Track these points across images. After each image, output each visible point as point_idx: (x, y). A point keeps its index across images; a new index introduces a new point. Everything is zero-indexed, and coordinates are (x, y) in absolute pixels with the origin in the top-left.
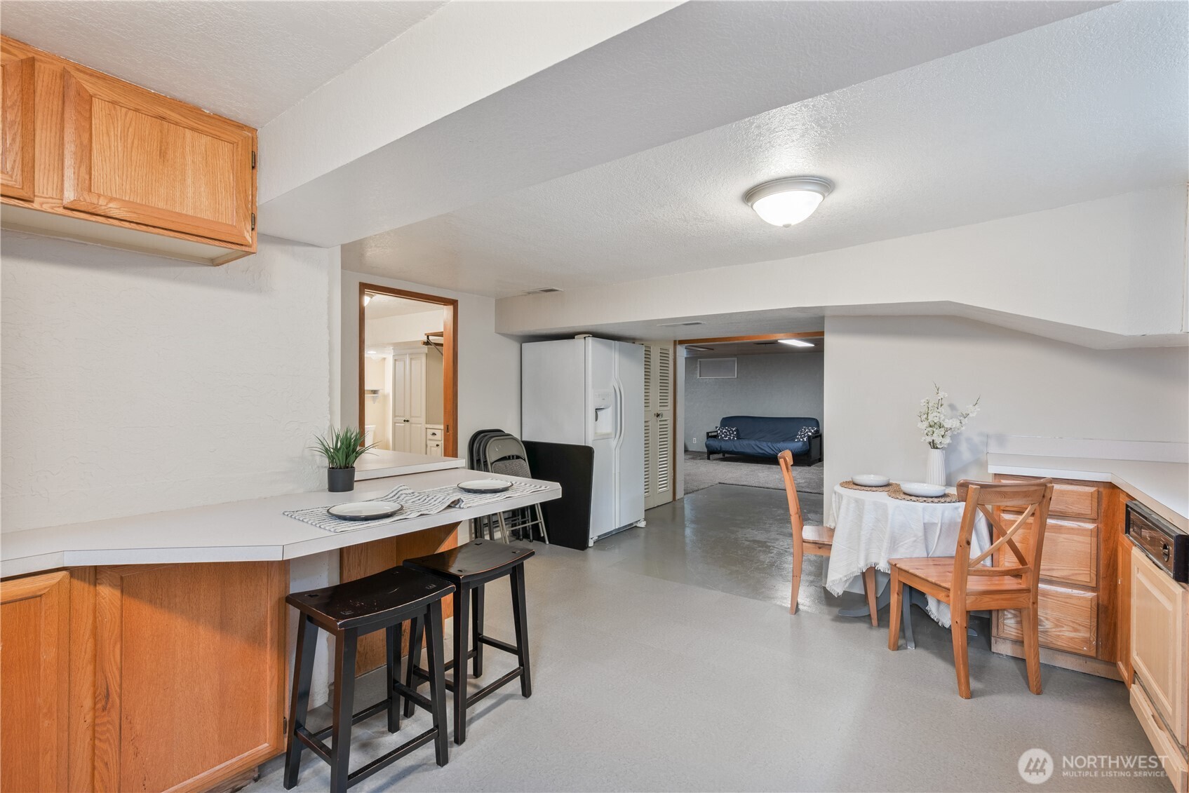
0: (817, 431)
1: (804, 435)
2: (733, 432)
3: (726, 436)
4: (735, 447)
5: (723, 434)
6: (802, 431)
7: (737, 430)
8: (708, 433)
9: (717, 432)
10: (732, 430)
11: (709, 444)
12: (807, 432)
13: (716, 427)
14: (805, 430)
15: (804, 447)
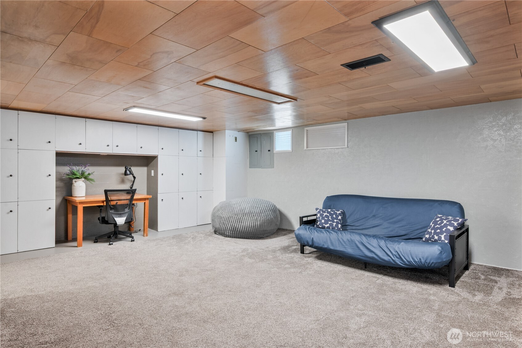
0: (462, 225)
1: (441, 228)
2: (337, 216)
3: (326, 222)
4: (332, 243)
5: (323, 218)
6: (436, 223)
7: (343, 214)
8: (301, 218)
9: (316, 215)
10: (336, 214)
11: (299, 234)
12: (446, 225)
13: (317, 209)
14: (442, 220)
15: (444, 256)
